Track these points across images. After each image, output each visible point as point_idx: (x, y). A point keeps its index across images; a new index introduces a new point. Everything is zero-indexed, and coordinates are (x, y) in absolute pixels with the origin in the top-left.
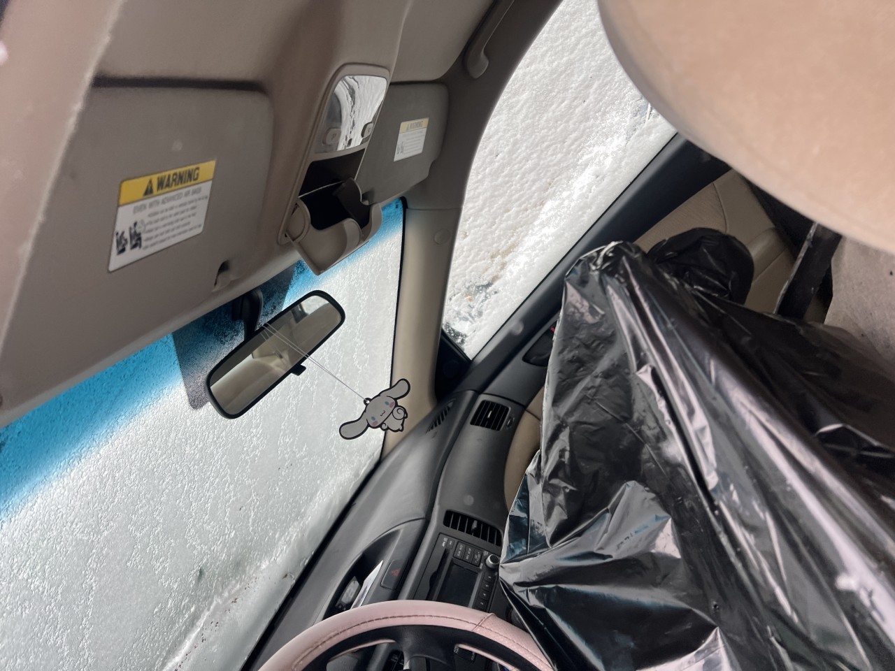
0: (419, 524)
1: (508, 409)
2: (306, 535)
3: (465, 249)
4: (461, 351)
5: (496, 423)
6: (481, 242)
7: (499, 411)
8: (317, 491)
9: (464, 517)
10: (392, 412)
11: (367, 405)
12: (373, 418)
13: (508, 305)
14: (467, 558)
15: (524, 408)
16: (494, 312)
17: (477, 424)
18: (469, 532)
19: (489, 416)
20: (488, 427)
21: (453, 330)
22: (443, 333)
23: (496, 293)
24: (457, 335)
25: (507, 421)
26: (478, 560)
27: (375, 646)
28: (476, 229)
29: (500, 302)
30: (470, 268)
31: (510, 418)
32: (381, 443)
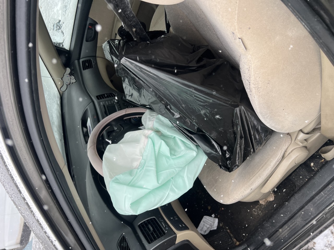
0: (91, 104)
1: (91, 60)
2: (58, 128)
3: (44, 12)
4: (65, 49)
5: (91, 66)
6: (48, 7)
7: (89, 61)
8: (52, 115)
9: (102, 95)
10: (70, 78)
11: (62, 80)
12: (67, 82)
13: (70, 25)
14: (110, 103)
15: (95, 57)
16: (67, 30)
17: (85, 69)
18: (106, 98)
19: (87, 65)
20: (89, 68)
21: (57, 43)
22: (55, 46)
23: (63, 23)
24: (60, 44)
25: (93, 64)
26: (113, 102)
27: (103, 134)
28: (43, 3)
29: (67, 25)
30: (50, 18)
31: (93, 62)
32: (58, 92)
